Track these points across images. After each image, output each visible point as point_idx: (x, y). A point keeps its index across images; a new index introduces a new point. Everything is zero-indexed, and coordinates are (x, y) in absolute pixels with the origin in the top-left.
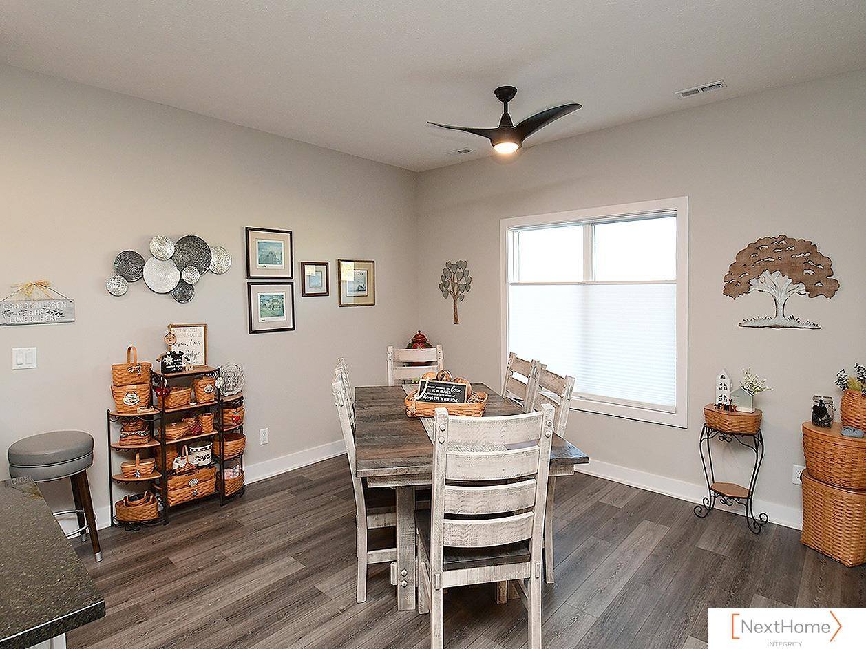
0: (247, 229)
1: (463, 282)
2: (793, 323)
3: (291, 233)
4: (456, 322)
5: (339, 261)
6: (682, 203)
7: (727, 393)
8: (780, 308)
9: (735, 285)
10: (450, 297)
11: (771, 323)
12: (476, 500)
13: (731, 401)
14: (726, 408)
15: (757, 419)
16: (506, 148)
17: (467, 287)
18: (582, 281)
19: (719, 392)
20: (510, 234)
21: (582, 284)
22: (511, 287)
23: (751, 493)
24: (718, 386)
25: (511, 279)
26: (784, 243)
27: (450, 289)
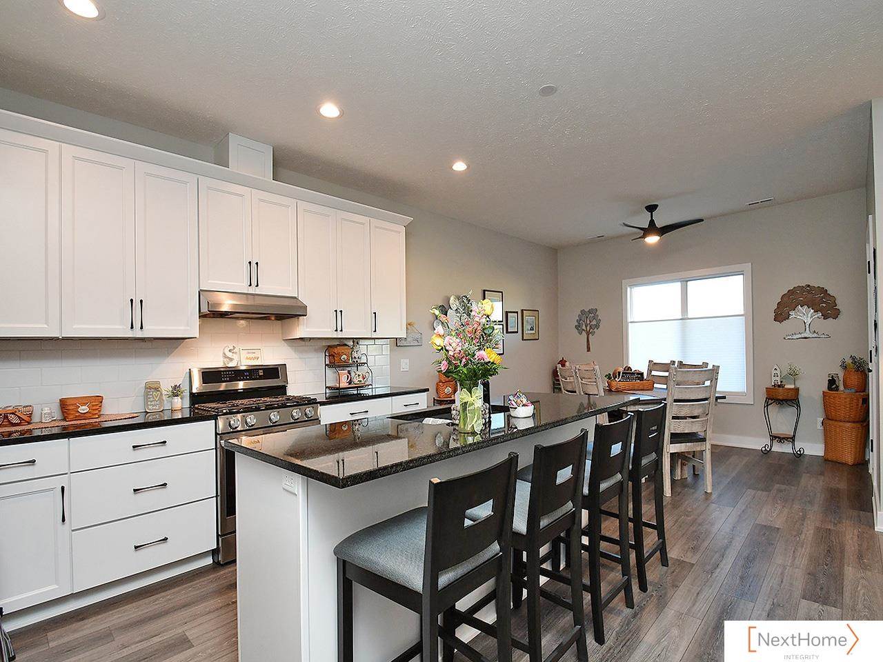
0: (484, 291)
1: (594, 322)
2: (815, 335)
3: (502, 292)
4: (589, 350)
5: (522, 310)
6: (748, 267)
7: (778, 379)
8: (807, 326)
9: (781, 315)
10: (584, 333)
11: (803, 335)
12: (685, 410)
13: (781, 382)
14: (779, 386)
15: (797, 390)
16: (652, 240)
17: (597, 326)
18: (681, 317)
19: (774, 379)
20: (629, 289)
21: (681, 319)
22: (630, 324)
23: (794, 436)
24: (773, 375)
25: (629, 320)
26: (809, 289)
27: (584, 327)
